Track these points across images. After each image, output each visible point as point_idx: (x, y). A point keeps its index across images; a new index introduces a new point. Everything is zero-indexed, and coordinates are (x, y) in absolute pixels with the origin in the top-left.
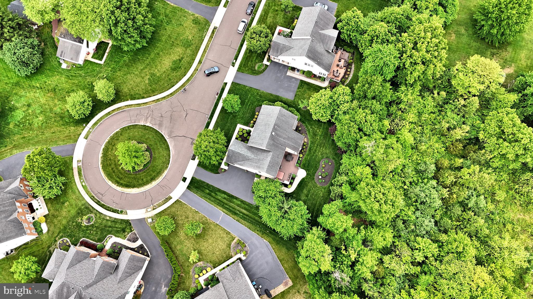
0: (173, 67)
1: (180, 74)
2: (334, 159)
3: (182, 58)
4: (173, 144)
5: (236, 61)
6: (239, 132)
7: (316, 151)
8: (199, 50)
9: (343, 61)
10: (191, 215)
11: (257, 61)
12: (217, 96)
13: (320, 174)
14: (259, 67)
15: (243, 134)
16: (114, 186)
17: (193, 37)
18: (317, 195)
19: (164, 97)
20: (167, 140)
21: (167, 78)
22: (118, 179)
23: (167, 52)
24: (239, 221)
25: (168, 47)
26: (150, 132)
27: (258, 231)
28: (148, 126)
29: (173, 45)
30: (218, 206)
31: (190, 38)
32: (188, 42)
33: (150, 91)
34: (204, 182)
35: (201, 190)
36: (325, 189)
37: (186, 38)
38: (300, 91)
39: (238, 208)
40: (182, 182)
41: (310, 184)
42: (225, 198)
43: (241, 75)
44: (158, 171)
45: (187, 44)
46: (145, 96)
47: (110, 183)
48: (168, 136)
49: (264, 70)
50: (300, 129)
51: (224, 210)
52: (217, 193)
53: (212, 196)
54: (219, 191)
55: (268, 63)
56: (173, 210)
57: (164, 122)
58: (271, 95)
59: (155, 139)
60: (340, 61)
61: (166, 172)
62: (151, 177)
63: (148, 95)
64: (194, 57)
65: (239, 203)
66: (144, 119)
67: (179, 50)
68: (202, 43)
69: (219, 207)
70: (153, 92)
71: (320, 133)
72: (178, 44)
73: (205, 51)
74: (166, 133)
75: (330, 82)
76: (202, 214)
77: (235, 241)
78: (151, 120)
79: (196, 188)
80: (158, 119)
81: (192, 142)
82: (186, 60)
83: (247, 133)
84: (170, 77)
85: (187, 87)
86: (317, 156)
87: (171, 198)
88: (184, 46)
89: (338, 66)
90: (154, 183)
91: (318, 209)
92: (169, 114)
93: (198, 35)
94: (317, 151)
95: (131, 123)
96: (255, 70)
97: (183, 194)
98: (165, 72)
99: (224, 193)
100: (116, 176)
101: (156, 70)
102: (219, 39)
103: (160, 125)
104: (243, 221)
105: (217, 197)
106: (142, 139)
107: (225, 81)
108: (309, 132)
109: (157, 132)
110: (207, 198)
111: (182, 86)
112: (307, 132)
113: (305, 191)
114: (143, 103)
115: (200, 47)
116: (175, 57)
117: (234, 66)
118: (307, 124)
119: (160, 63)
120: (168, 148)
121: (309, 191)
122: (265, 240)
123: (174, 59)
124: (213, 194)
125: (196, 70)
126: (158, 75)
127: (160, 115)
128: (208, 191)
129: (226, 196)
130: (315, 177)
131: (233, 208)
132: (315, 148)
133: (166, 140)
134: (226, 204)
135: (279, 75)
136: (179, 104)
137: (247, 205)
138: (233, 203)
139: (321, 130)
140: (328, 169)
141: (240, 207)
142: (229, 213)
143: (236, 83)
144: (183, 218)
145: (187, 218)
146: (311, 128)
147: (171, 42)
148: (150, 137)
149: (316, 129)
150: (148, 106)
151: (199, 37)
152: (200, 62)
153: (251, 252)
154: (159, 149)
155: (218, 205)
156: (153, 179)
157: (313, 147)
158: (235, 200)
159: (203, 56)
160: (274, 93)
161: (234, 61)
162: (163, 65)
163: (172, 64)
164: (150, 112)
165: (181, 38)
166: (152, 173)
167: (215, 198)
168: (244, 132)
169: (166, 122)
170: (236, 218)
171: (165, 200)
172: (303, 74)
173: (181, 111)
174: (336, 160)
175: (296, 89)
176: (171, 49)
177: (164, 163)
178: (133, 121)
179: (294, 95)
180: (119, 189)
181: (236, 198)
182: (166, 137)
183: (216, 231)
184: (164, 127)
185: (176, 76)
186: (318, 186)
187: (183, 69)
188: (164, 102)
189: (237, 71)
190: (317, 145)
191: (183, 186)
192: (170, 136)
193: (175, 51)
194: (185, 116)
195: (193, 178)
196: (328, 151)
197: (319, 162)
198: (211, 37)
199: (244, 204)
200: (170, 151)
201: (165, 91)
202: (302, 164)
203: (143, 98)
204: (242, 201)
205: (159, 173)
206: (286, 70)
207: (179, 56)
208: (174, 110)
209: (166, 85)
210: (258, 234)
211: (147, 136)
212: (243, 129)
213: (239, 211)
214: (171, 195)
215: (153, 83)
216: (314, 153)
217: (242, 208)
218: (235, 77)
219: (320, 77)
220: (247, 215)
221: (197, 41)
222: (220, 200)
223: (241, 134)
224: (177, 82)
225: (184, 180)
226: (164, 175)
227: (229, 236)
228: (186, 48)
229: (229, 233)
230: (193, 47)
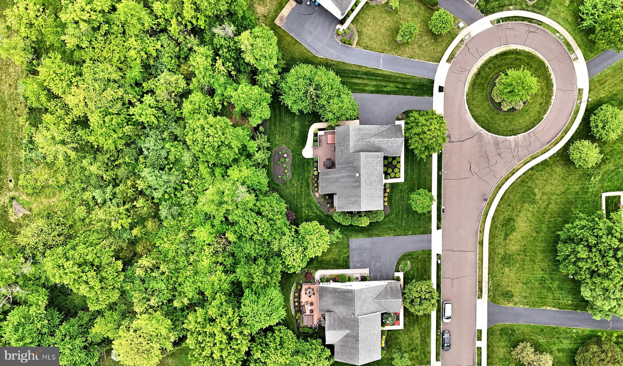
0: (512, 223)
1: (500, 218)
2: (278, 185)
3: (505, 239)
4: (472, 127)
5: (437, 262)
6: (399, 172)
7: (301, 187)
8: (489, 259)
9: (308, 313)
10: (417, 51)
11: (411, 272)
12: (443, 207)
13: (287, 160)
14: (406, 264)
15: (393, 171)
16: (520, 47)
17: (503, 273)
18: (283, 134)
19: (506, 180)
20: (481, 128)
21: (514, 205)
22: (519, 57)
23: (528, 239)
24: (359, 66)
25: (529, 247)
26: (505, 129)
27: (334, 65)
28: (511, 135)
29: (524, 251)
30: (390, 74)
31: (507, 270)
32: (506, 263)
33: (527, 180)
34: (416, 95)
35: (416, 85)
36: (276, 145)
37: (511, 268)
38: (345, 253)
39: (366, 82)
40: (443, 85)
41: (294, 143)
42: (385, 87)
43: (425, 246)
44: (476, 86)
45: (507, 260)
46: (530, 172)
47: (527, 49)
48: (481, 134)
49: (399, 263)
50: (328, 206)
51: (381, 72)
52: (397, 89)
53: (401, 83)
54: (395, 93)
55: (397, 274)
56: (439, 49)
57: (493, 149)
58: (378, 235)
59: (496, 123)
60: (312, 311)
61: (466, 89)
62: (480, 76)
63: (528, 174)
64: (491, 247)
65: (366, 88)
66: (520, 143)
67: (513, 248)
68: (489, 269)
69: (388, 73)
70: (523, 181)
71: (303, 210)
72: (518, 254)
73: (481, 260)
74: (486, 136)
75: (314, 278)
76: (405, 57)
77: (355, 42)
78: (510, 145)
79: (423, 85)
80: (503, 150)
81: (450, 138)
82: (500, 239)
83: (389, 174)
84: (511, 208)
85: (485, 204)
86: (298, 181)
87: (447, 61)
88: (510, 255)
89: (312, 304)
90: (474, 70)
91: (276, 118)
92: (492, 162)
93: (498, 278)
94: (299, 186)
95: (533, 132)
96: (409, 259)
97: (435, 72)
98: (520, 212)
99: (388, 93)
100: (523, 60)
101: (531, 209)
102: (469, 283)
103: (497, 144)
104: (355, 69)
105: (395, 84)
106: (512, 117)
107: (440, 231)
108: (316, 206)
109: (497, 133)
110: (406, 79)
111: (491, 204)
112: (318, 205)
113: (297, 133)
114: (529, 162)
115: (489, 263)
116: (515, 236)
117: (438, 255)
118: (322, 215)
119: (530, 221)
120: (475, 118)
121: (292, 135)
122: (322, 57)
123: (514, 234)
124: (401, 86)
125: (482, 231)
126: (527, 205)
127: (502, 155)
128: (408, 87)
129: (385, 89)
130: (291, 154)
131: (371, 79)
132: (303, 190)
133: (483, 127)
134: (381, 80)
135: (378, 265)
136: (484, 179)
137: (357, 89)
138: (374, 86)
139: (304, 214)
140: (280, 169)
141: (363, 84)
142: (374, 71)
143: (427, 233)
144: (424, 44)
145: (419, 46)
146: (316, 213)
147: (528, 254)
148: (503, 124)
149: (310, 213)
150: (522, 161)
151: (496, 276)
152: (481, 243)
153: (332, 37)
154: (486, 113)
155: (390, 76)
156: (478, 74)
157: (306, 190)
158: (373, 89)
159: (482, 253)
160: (375, 239)
161: (439, 262)
162: (525, 219)
163: (514, 226)
164: (515, 154)
165: (517, 265)
166: (482, 81)
167: (397, 82)
168: (393, 175)
169: (491, 149)
170: (363, 68)
171: (454, 55)
172: (349, 278)
173: (479, 171)
174: (275, 183)
175: (351, 254)
176: (524, 246)
177: (474, 99)
178: (532, 134)
179: (351, 245)
180: (513, 47)
181: (372, 92)
182: (484, 131)
183: (381, 44)
184: (491, 143)
185: (503, 212)
186: (284, 146)
187: (499, 226)
188: (504, 174)
189: (431, 250)
190: (302, 194)
191: (439, 80)
192: (480, 135)
193: (517, 244)
194: (472, 167)
195: (432, 95)
196: (287, 191)
197: (293, 173)
198: (481, 282)
199: (361, 89)
200: (472, 116)
201: (509, 188)
202: (311, 164)
203: (532, 169)
204: (364, 91)
205: (473, 84)
206: (372, 275)
207: (510, 240)
208: (488, 169)
209: (511, 196)
210: (332, 61)
211: (507, 123)
212: (395, 177)
213: (364, 79)
214: (449, 65)
215: (528, 192)
216: (302, 183)
217: (361, 84)
218: (430, 241)
219: (328, 280)
220: (352, 77)
221: (496, 269)
222: (390, 82)
223: (396, 170)
224: (499, 205)
225: (441, 89)
226: (467, 85)
227: (364, 45)
228: (506, 254)
229: (366, 48)
230: (497, 260)
